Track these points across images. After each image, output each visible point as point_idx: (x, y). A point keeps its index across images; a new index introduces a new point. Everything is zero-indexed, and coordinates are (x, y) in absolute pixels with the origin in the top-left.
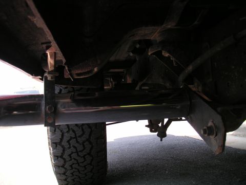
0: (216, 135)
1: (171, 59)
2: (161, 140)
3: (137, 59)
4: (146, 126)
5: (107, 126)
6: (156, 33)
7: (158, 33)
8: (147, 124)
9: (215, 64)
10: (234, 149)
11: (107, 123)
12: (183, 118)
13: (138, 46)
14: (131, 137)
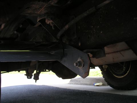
0: (83, 66)
1: (51, 25)
2: (36, 82)
3: (19, 36)
4: (25, 75)
5: (1, 74)
6: (43, 8)
7: (44, 8)
8: (26, 74)
9: (79, 27)
10: (72, 90)
11: (2, 72)
12: (47, 70)
13: (21, 26)
14: (10, 87)
